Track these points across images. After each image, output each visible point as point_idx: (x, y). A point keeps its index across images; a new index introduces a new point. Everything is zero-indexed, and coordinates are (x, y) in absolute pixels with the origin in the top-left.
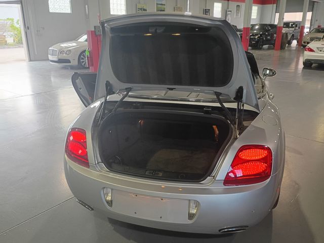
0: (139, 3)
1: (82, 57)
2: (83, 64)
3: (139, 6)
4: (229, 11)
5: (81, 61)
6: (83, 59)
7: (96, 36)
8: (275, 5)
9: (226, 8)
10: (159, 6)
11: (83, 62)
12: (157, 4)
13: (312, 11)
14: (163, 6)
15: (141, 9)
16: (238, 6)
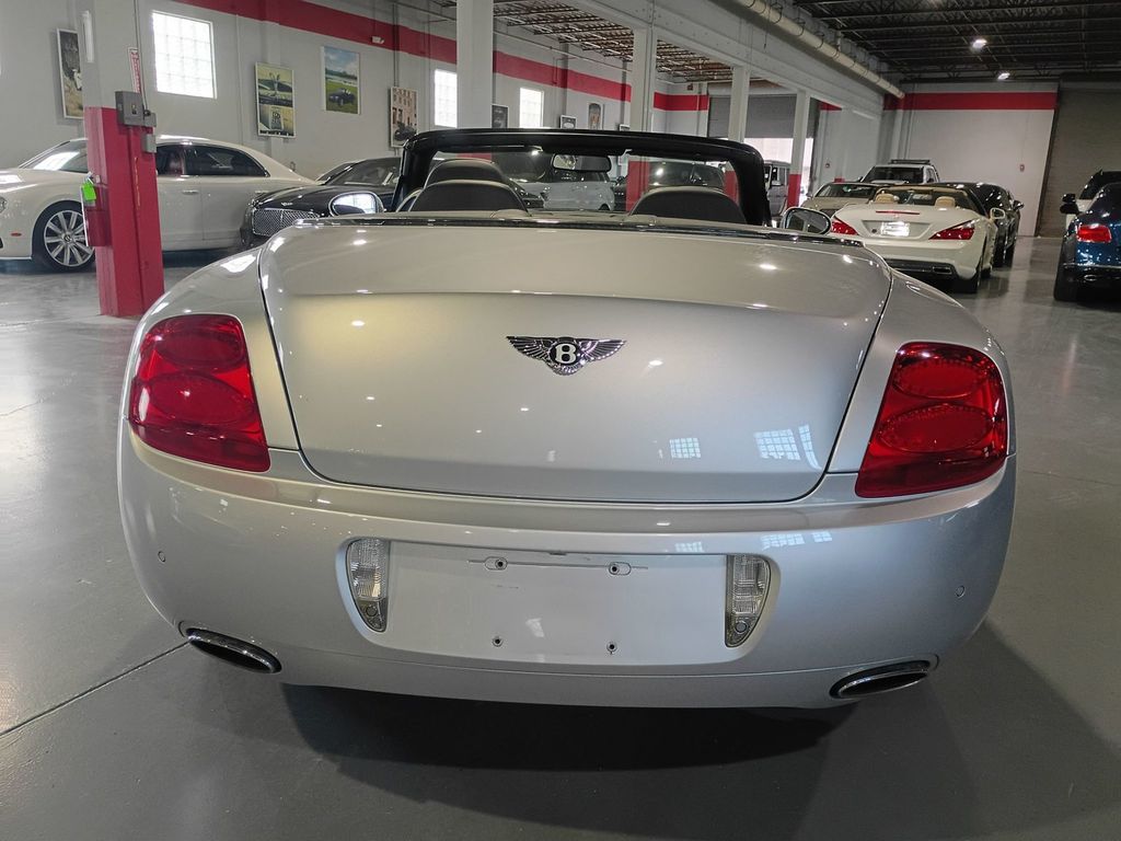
0: (264, 62)
1: (49, 225)
2: (54, 254)
3: (264, 73)
4: (567, 120)
5: (48, 240)
6: (51, 233)
7: (124, 128)
8: (705, 113)
9: (558, 108)
10: (337, 80)
11: (53, 246)
12: (327, 72)
13: (814, 136)
14: (349, 83)
15: (270, 83)
16: (594, 107)
